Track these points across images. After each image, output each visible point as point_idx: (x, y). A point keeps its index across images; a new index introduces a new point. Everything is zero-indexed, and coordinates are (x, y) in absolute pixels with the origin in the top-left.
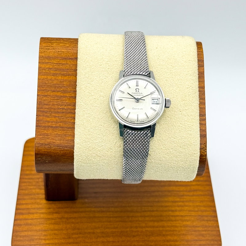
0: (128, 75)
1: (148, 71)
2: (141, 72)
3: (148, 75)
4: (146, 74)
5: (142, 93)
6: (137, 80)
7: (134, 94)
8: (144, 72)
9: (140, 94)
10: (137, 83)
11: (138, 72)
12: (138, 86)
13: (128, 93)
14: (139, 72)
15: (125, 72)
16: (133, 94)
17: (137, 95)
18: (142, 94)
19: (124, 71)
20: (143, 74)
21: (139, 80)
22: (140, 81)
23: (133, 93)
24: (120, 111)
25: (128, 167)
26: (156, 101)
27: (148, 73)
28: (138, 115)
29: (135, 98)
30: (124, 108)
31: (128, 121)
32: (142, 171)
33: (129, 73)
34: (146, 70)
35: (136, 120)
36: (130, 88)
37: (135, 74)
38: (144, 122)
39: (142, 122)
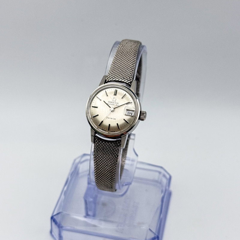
0: (110, 80)
2: (123, 80)
3: (129, 84)
4: (128, 82)
5: (118, 103)
6: (116, 89)
7: (111, 103)
8: (126, 80)
10: (116, 92)
12: (116, 95)
13: (104, 101)
14: (121, 79)
17: (113, 104)
18: (117, 104)
19: (108, 76)
20: (125, 82)
22: (119, 90)
24: (94, 118)
25: (98, 171)
26: (132, 113)
27: (129, 82)
28: (109, 125)
29: (110, 107)
30: (98, 115)
31: (99, 129)
32: (112, 178)
33: (111, 78)
34: (130, 78)
35: (108, 130)
36: (107, 96)
37: (117, 80)
38: (115, 132)
39: (112, 132)
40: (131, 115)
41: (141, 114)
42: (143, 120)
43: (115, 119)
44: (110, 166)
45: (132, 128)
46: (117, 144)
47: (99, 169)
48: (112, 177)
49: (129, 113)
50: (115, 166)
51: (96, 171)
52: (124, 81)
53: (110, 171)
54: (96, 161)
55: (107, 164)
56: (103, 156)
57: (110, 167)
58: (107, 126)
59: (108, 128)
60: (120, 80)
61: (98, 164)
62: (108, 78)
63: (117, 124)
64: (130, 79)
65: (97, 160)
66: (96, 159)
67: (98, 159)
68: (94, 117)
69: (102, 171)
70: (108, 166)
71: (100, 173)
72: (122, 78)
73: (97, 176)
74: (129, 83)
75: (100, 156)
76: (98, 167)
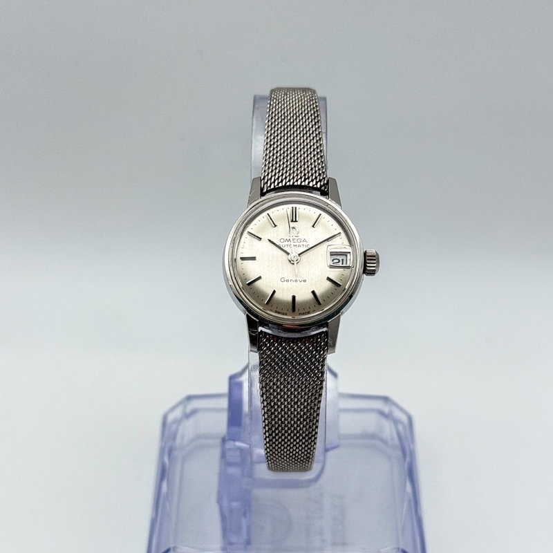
0: (272, 187)
1: (324, 178)
3: (323, 188)
4: (319, 186)
5: (305, 240)
6: (294, 206)
7: (287, 243)
8: (312, 181)
9: (301, 244)
10: (294, 212)
11: (297, 181)
12: (296, 221)
13: (270, 241)
14: (299, 181)
15: (266, 181)
16: (284, 244)
17: (293, 244)
18: (305, 243)
19: (264, 179)
20: (311, 185)
21: (298, 206)
22: (301, 208)
23: (282, 240)
24: (251, 286)
25: (273, 422)
26: (343, 260)
27: (322, 184)
28: (294, 298)
29: (288, 254)
30: (260, 278)
31: (268, 312)
32: (309, 433)
33: (274, 182)
34: (320, 175)
35: (291, 310)
36: (276, 226)
37: (290, 185)
38: (309, 313)
39: (303, 314)
40: (340, 264)
41: (367, 258)
42: (372, 273)
43: (305, 281)
44: (306, 404)
45: (351, 297)
46: (317, 343)
47: (275, 417)
48: (311, 430)
49: (335, 261)
50: (317, 401)
51: (267, 421)
52: (309, 183)
53: (305, 417)
54: (267, 397)
55: (296, 400)
56: (285, 380)
57: (304, 407)
58: (288, 303)
59: (291, 307)
60: (299, 183)
61: (272, 404)
62: (267, 183)
63: (313, 292)
64: (321, 178)
65: (271, 394)
66: (267, 391)
67: (272, 391)
68: (249, 284)
69: (283, 419)
70: (299, 403)
71: (279, 426)
72: (301, 178)
73: (270, 435)
74: (321, 186)
75: (277, 380)
76: (273, 410)
